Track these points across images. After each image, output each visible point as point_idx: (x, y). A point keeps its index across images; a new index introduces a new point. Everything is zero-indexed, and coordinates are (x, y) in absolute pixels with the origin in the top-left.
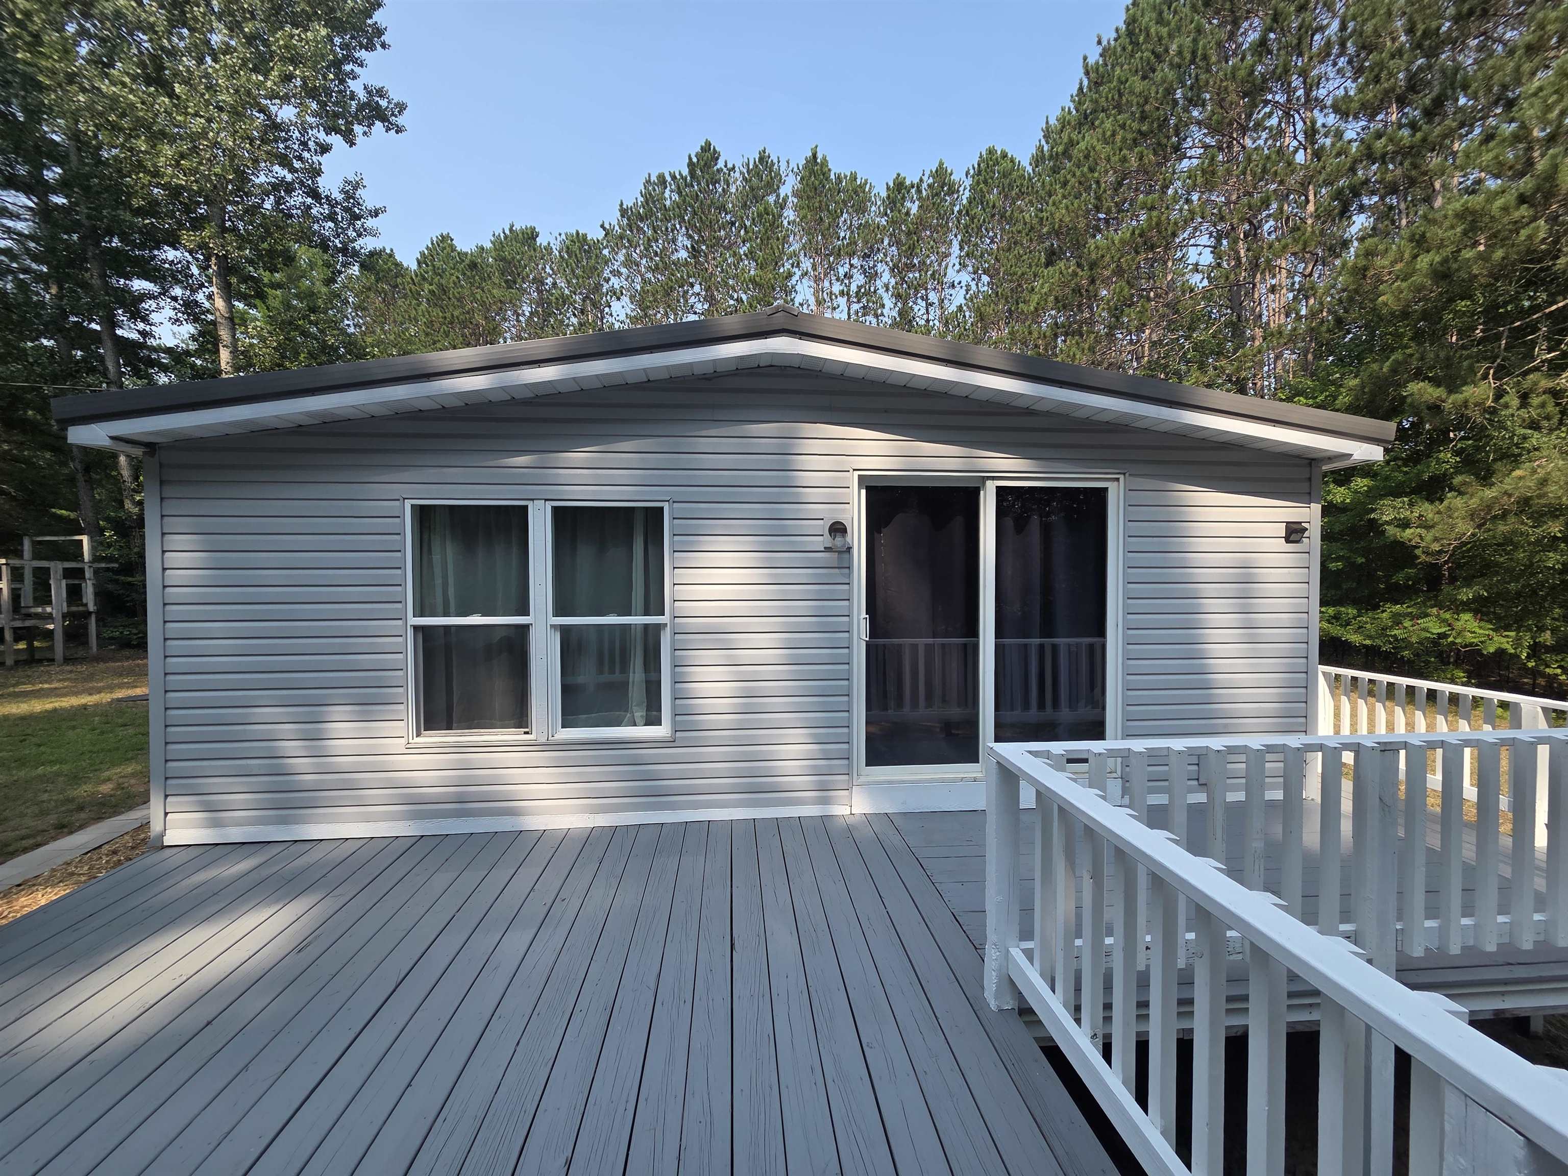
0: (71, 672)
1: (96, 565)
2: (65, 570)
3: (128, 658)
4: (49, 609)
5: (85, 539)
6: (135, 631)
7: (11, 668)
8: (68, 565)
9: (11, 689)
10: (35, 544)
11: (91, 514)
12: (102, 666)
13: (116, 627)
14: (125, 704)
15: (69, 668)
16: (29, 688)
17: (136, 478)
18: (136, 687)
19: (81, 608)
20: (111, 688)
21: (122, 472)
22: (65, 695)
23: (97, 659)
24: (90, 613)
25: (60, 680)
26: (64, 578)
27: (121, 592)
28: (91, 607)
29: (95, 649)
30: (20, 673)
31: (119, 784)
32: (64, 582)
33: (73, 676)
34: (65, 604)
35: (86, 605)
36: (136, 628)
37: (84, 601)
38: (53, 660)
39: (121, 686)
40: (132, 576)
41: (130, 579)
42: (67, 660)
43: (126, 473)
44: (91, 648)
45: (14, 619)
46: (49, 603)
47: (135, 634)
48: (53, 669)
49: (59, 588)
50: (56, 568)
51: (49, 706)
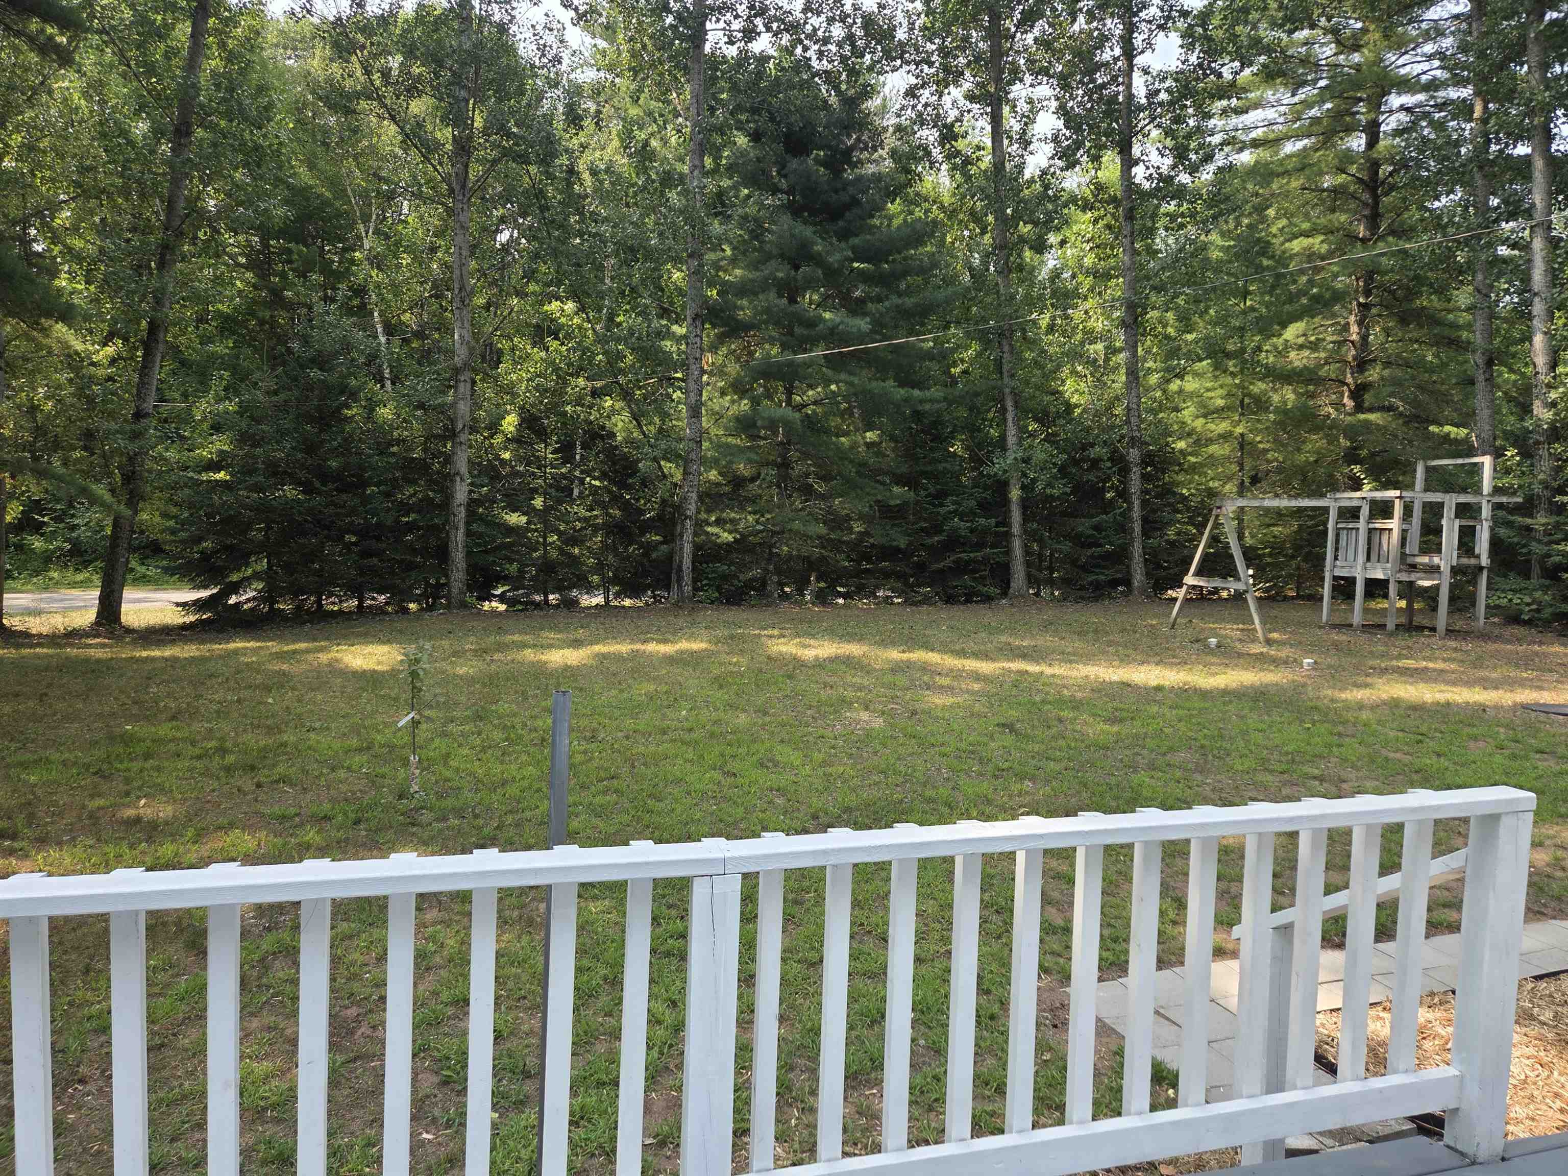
0: (1456, 650)
1: (1497, 499)
2: (1458, 505)
3: (1519, 641)
4: (1436, 560)
5: (1487, 461)
6: (1527, 599)
7: (1391, 634)
8: (1463, 499)
9: (1394, 663)
10: (1429, 470)
11: (1487, 427)
12: (1491, 647)
13: (1504, 591)
14: (1533, 715)
15: (1453, 644)
16: (1410, 663)
17: (1553, 366)
18: (1541, 688)
19: (1473, 561)
20: (1511, 684)
21: (1536, 360)
22: (1454, 683)
23: (1485, 636)
24: (1481, 569)
25: (1444, 660)
26: (1457, 517)
27: (1516, 540)
28: (1485, 561)
29: (1482, 620)
30: (1400, 642)
31: (1556, 859)
32: (1457, 523)
33: (1457, 655)
34: (1455, 554)
35: (1478, 557)
36: (1530, 595)
37: (1477, 551)
38: (1433, 629)
39: (1523, 684)
40: (1531, 516)
41: (1529, 521)
42: (1450, 632)
43: (1541, 360)
44: (1478, 619)
45: (1400, 571)
46: (1439, 551)
47: (1528, 604)
48: (1436, 641)
49: (1451, 530)
50: (1451, 501)
51: (1441, 697)
